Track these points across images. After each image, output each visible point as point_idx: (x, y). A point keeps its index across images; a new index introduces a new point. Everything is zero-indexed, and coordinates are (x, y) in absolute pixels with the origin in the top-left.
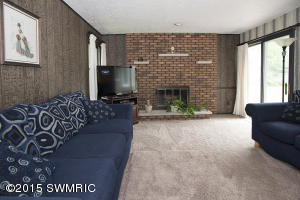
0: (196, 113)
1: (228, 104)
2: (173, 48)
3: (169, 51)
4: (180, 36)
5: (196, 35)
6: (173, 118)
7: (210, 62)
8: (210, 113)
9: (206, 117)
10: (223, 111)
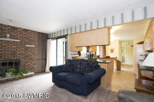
0: (24, 75)
1: (43, 67)
2: (8, 35)
3: (5, 37)
4: (14, 28)
5: (26, 30)
6: (8, 81)
7: (33, 46)
8: (33, 73)
9: (31, 76)
10: (40, 71)
